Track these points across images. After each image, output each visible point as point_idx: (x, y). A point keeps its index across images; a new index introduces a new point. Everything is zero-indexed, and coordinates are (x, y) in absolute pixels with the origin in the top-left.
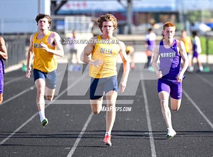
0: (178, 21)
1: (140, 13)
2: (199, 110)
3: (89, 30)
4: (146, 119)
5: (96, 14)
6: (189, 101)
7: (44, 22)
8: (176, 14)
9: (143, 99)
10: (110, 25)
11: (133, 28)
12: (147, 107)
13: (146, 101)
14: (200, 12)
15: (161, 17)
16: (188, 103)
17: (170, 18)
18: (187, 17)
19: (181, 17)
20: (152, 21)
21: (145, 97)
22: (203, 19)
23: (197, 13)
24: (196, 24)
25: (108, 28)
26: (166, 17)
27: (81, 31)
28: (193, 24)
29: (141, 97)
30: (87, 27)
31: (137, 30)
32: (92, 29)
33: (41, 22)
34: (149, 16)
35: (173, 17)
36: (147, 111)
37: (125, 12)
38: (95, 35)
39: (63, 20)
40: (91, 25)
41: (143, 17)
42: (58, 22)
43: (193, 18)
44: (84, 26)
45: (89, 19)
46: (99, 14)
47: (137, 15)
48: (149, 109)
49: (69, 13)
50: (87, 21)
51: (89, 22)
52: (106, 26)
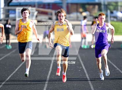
0: (100, 10)
1: (72, 4)
3: (34, 18)
5: (38, 5)
6: (118, 71)
8: (99, 4)
9: (82, 69)
10: (63, 15)
12: (87, 76)
14: (117, 3)
15: (87, 6)
16: (117, 72)
17: (94, 8)
18: (107, 6)
19: (103, 7)
20: (81, 10)
22: (119, 8)
23: (114, 4)
26: (91, 7)
28: (112, 13)
29: (80, 68)
30: (33, 15)
31: (70, 17)
32: (36, 16)
34: (79, 6)
35: (97, 7)
38: (38, 22)
40: (36, 13)
41: (75, 7)
42: (10, 11)
43: (112, 7)
46: (40, 5)
47: (70, 5)
52: (60, 16)
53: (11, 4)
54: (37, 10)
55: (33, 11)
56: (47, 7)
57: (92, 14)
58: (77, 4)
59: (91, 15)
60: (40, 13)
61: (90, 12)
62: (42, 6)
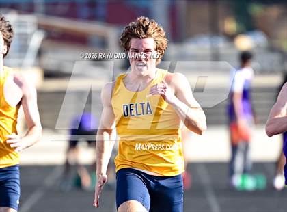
3: (30, 58)
5: (47, 4)
15: (257, 10)
20: (230, 26)
30: (24, 49)
32: (40, 53)
34: (221, 9)
38: (48, 75)
40: (37, 39)
41: (204, 11)
45: (30, 20)
46: (55, 4)
47: (182, 4)
51: (29, 31)
54: (40, 27)
55: (23, 30)
56: (85, 11)
57: (277, 43)
59: (272, 49)
60: (56, 38)
61: (269, 35)
62: (61, 8)
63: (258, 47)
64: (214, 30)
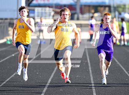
0: (110, 11)
1: (85, 6)
2: (125, 71)
3: (51, 17)
4: (90, 76)
5: (55, 6)
7: (25, 11)
8: (109, 7)
9: (87, 63)
11: (80, 16)
12: (90, 68)
13: (89, 65)
14: (125, 5)
15: (99, 8)
16: (117, 66)
17: (105, 9)
18: (116, 8)
19: (112, 9)
20: (93, 11)
21: (89, 62)
22: (127, 10)
23: (123, 7)
24: (122, 13)
25: (66, 16)
26: (102, 9)
27: (46, 18)
28: (120, 14)
29: (86, 61)
30: (50, 15)
31: (83, 17)
32: (53, 16)
33: (23, 11)
34: (91, 8)
35: (107, 9)
36: (91, 71)
37: (75, 5)
38: (55, 20)
39: (34, 10)
40: (53, 13)
41: (87, 8)
42: (31, 11)
43: (120, 10)
44: (48, 14)
45: (51, 9)
46: (57, 6)
47: (83, 7)
48: (92, 70)
49: (37, 5)
50: (49, 11)
51: (51, 12)
53: (31, 5)
54: (53, 11)
58: (89, 6)
60: (57, 13)
61: (101, 13)
63: (99, 16)
64: (89, 12)
